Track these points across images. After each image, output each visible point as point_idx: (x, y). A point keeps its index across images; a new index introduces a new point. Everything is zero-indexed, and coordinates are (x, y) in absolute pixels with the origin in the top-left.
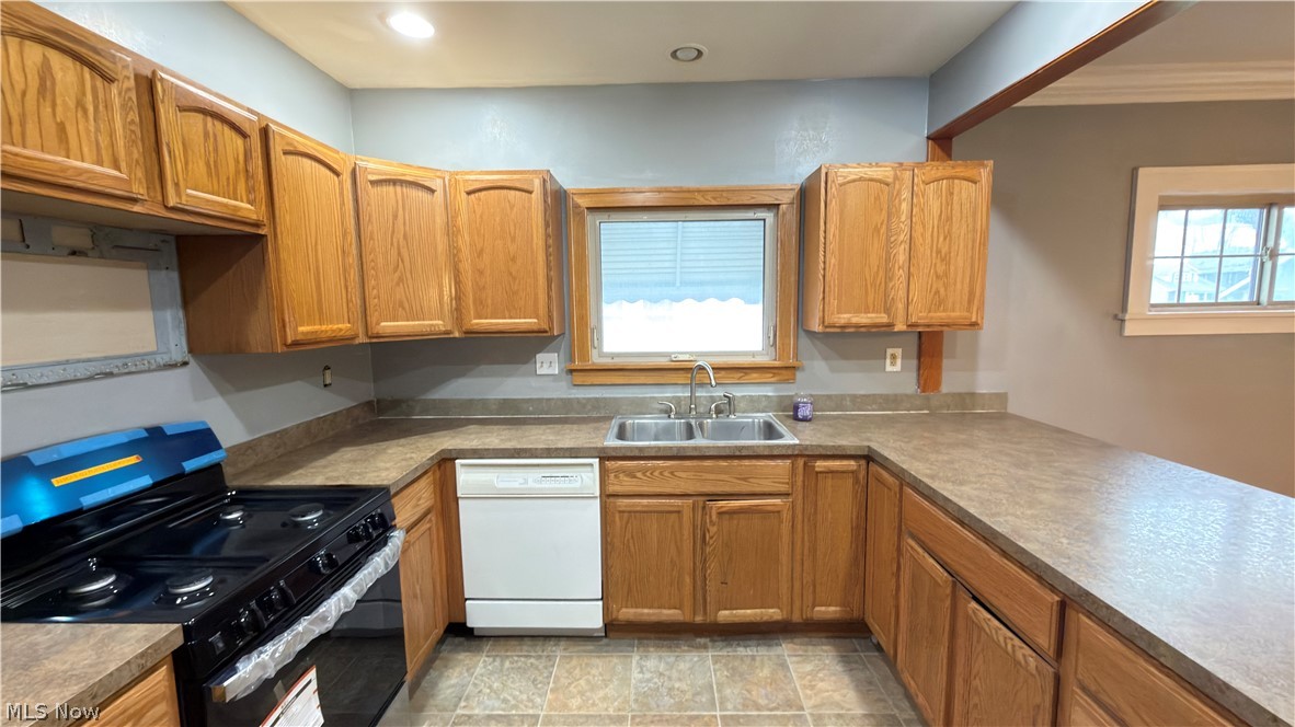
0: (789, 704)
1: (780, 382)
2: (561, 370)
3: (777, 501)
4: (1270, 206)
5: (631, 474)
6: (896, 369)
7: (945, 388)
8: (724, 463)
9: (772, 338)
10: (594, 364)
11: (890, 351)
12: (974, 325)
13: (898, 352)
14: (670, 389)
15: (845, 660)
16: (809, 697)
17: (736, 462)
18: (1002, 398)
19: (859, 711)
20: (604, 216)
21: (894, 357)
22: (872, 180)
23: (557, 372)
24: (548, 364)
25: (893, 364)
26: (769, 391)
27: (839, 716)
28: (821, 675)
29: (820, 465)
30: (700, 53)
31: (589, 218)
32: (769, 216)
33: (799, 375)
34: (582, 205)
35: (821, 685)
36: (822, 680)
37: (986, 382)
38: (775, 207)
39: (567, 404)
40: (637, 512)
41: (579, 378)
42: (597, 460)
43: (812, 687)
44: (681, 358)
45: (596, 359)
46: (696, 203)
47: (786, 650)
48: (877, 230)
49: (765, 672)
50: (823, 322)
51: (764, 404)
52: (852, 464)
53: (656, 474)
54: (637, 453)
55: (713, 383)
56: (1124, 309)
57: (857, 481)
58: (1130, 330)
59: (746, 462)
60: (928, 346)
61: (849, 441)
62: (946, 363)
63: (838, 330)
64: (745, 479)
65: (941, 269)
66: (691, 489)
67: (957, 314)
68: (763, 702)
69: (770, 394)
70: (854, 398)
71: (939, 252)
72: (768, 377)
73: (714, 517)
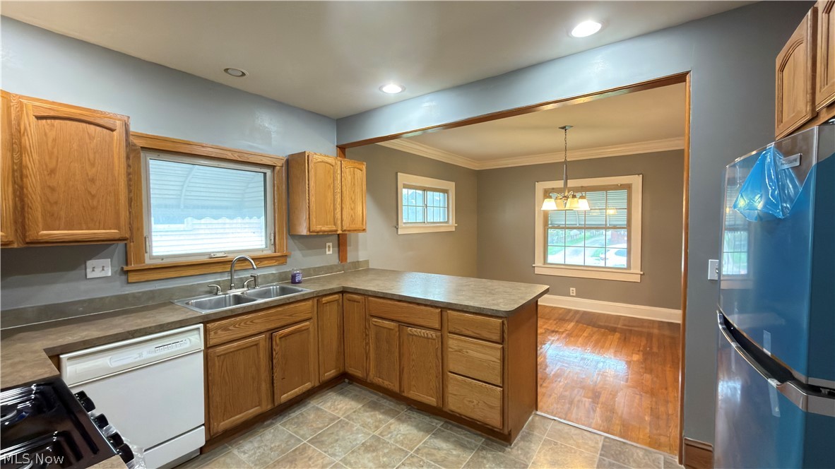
0: (332, 420)
1: (279, 265)
2: (114, 273)
3: (307, 323)
4: (424, 190)
5: (226, 329)
6: (330, 251)
7: (348, 261)
8: (279, 309)
9: (273, 241)
10: (147, 265)
11: (328, 244)
12: (364, 230)
13: (331, 244)
14: (209, 277)
15: (342, 394)
16: (338, 413)
17: (286, 307)
18: (367, 262)
19: (360, 406)
20: (155, 155)
21: (329, 247)
22: (327, 163)
23: (110, 274)
24: (101, 269)
25: (329, 250)
26: (273, 271)
27: (354, 412)
28: (336, 403)
29: (325, 300)
30: (243, 74)
31: (142, 154)
32: (269, 172)
33: (288, 260)
34: (138, 144)
35: (339, 407)
36: (338, 405)
37: (362, 256)
38: (273, 167)
39: (122, 299)
40: (231, 352)
41: (132, 278)
42: (202, 325)
43: (337, 409)
44: (218, 255)
45: (148, 262)
46: (228, 158)
47: (313, 403)
48: (329, 186)
49: (312, 416)
50: (309, 230)
51: (271, 278)
52: (336, 296)
53: (242, 324)
54: (230, 314)
55: (255, 267)
56: (398, 224)
57: (339, 304)
58: (400, 232)
59: (292, 306)
60: (342, 241)
61: (335, 285)
62: (348, 248)
63: (315, 234)
64: (291, 316)
65: (353, 206)
66: (263, 329)
67: (358, 226)
68: (320, 426)
69: (274, 272)
70: (315, 269)
71: (351, 198)
72: (273, 263)
73: (278, 341)
